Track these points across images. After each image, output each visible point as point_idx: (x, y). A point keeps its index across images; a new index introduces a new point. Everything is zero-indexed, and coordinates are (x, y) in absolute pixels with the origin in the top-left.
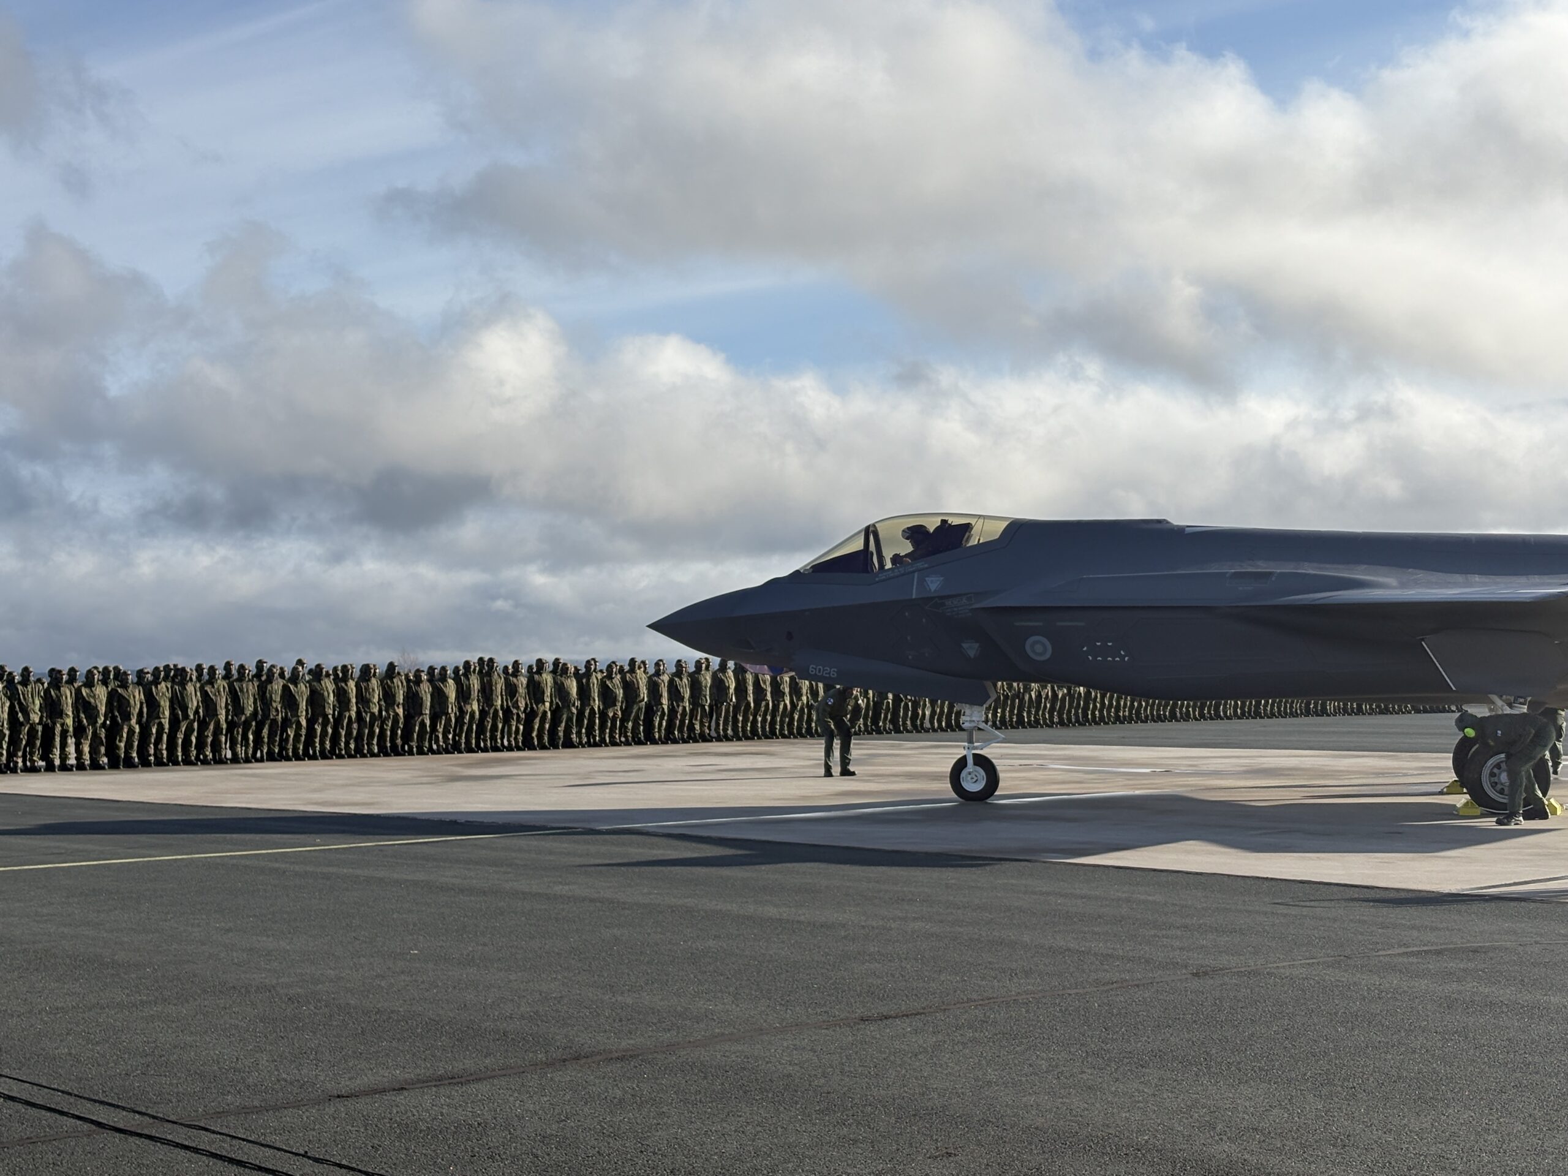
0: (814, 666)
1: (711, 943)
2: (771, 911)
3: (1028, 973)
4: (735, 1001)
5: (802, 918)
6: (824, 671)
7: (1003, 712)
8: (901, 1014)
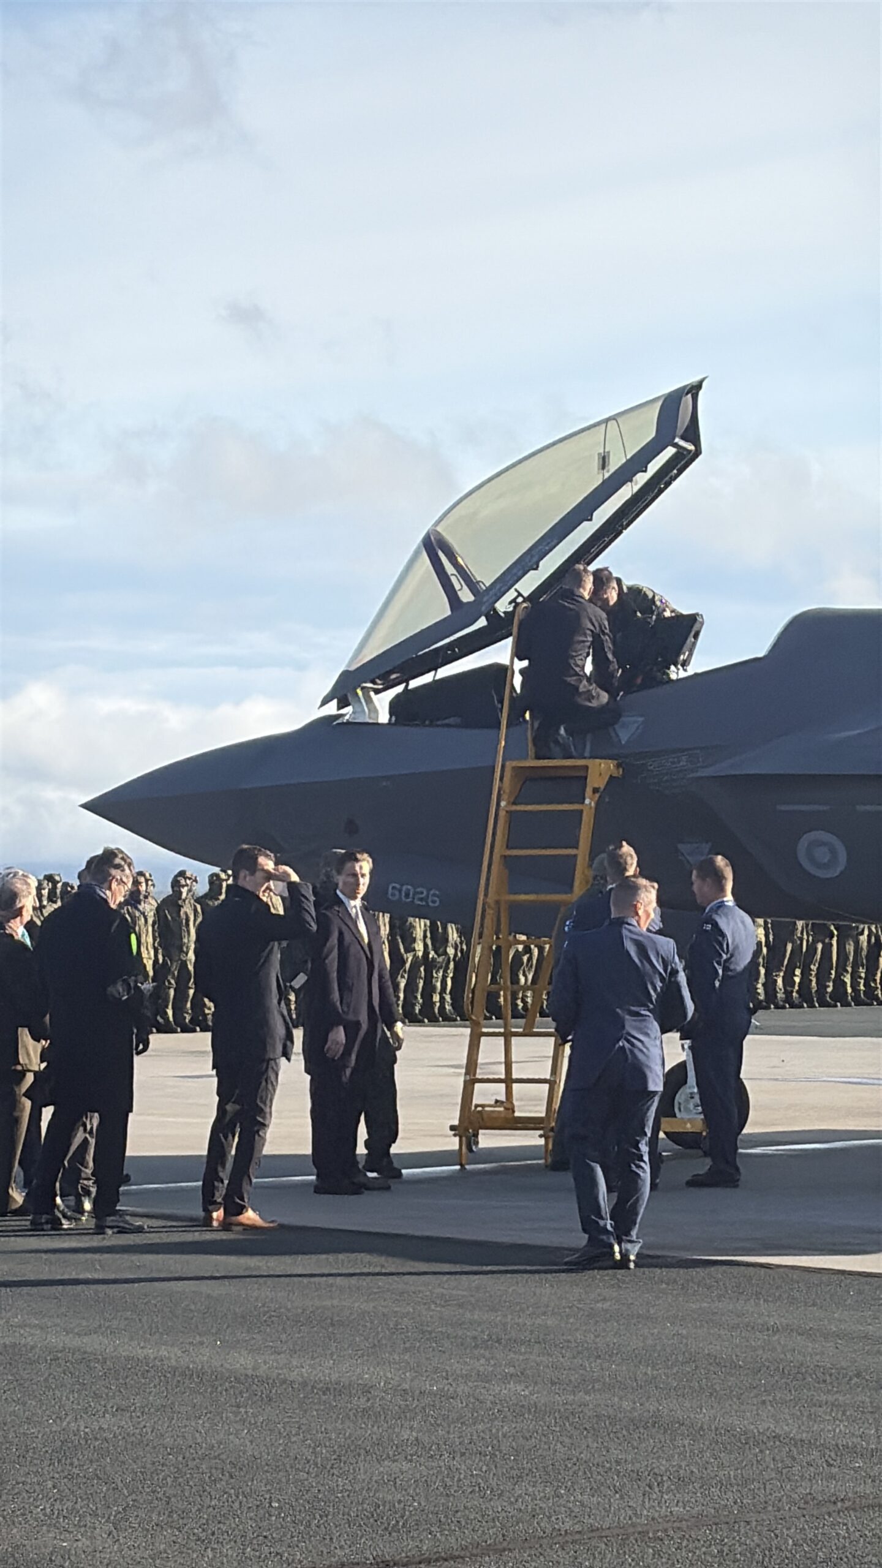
0: (398, 886)
1: (107, 1421)
2: (242, 1361)
3: (682, 1482)
4: (115, 1532)
5: (293, 1376)
6: (415, 893)
7: (805, 974)
8: (417, 1559)
